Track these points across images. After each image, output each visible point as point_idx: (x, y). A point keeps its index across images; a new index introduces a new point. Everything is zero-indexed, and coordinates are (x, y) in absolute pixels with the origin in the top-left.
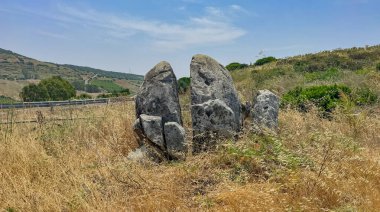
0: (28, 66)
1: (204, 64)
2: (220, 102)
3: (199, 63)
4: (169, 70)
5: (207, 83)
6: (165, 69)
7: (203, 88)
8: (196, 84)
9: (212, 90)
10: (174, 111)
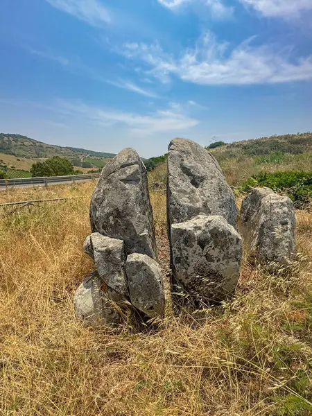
0: (39, 148)
1: (188, 153)
2: (222, 223)
3: (181, 151)
4: (136, 163)
5: (194, 183)
6: (130, 162)
7: (189, 194)
8: (179, 186)
9: (204, 195)
10: (142, 231)
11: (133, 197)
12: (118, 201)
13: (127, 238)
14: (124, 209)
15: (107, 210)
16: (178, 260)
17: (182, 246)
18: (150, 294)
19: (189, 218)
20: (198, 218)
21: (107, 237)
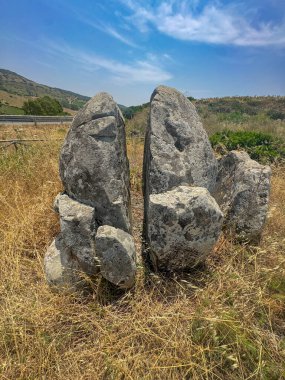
1: (175, 107)
2: (209, 202)
3: (167, 104)
4: (111, 114)
5: (179, 146)
6: (104, 111)
7: (172, 159)
8: (161, 149)
9: (188, 162)
10: (116, 199)
11: (106, 159)
12: (88, 162)
13: (99, 205)
14: (95, 174)
15: (75, 171)
16: (154, 237)
17: (161, 223)
18: (121, 270)
19: (170, 189)
20: (181, 190)
21: (76, 203)
